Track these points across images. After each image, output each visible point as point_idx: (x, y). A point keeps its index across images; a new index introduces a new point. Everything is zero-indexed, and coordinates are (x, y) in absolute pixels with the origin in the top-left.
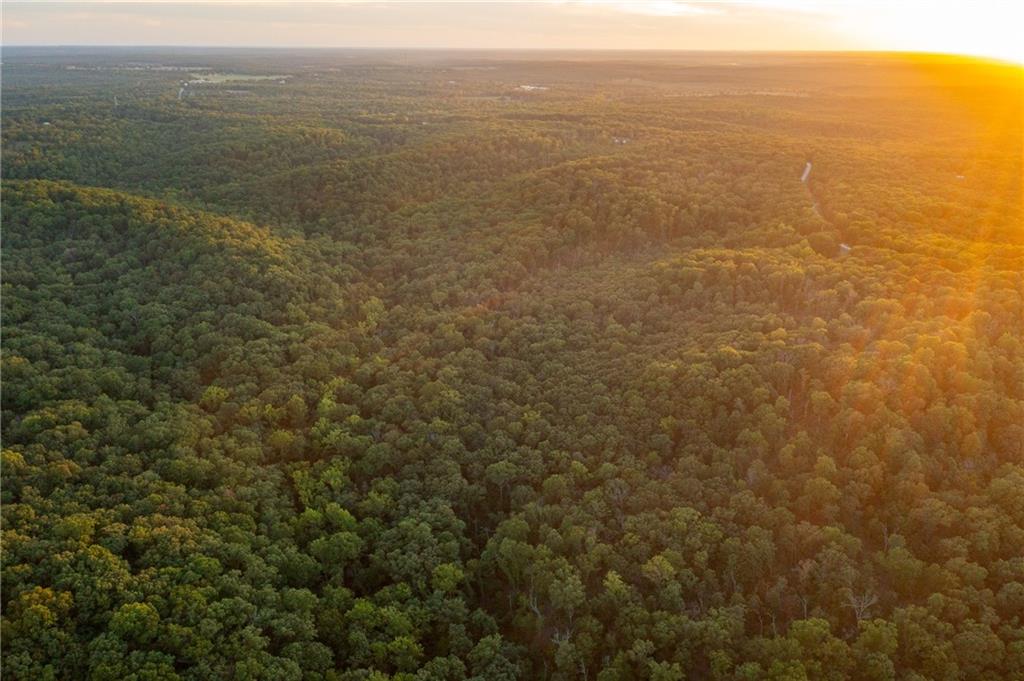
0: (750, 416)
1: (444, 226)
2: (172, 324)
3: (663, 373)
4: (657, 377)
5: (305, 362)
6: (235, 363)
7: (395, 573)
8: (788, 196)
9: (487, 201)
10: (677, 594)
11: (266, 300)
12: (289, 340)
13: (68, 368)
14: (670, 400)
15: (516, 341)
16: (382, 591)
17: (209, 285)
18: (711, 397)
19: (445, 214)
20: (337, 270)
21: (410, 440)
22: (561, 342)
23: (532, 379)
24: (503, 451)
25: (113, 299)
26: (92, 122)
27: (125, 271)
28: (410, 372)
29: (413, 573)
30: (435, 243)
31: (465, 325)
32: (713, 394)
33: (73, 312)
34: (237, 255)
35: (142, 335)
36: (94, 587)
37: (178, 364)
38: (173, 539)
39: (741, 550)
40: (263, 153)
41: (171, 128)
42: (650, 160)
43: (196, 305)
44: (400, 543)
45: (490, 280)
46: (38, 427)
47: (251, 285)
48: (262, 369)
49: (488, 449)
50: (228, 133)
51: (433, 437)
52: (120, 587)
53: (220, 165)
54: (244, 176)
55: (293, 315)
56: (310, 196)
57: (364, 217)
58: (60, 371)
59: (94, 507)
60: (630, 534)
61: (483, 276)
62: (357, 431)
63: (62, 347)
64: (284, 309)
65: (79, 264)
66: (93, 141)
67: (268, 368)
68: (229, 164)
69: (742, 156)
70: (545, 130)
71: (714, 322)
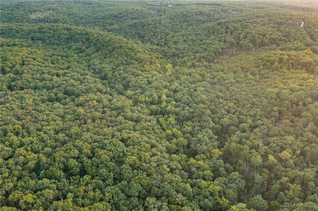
0: (305, 108)
1: (185, 41)
2: (112, 71)
3: (273, 93)
4: (271, 93)
5: (155, 84)
6: (134, 84)
7: (199, 151)
8: (299, 33)
9: (197, 33)
10: (293, 163)
11: (138, 64)
12: (148, 77)
13: (86, 83)
14: (276, 101)
15: (219, 80)
16: (197, 156)
17: (120, 58)
18: (291, 101)
19: (184, 37)
20: (156, 55)
21: (194, 110)
22: (234, 81)
23: (228, 93)
24: (224, 115)
25: (91, 62)
26: (68, 5)
27: (92, 54)
28: (187, 88)
29: (205, 151)
30: (184, 46)
31: (200, 74)
32: (291, 100)
33: (82, 66)
34: (127, 49)
35: (103, 74)
36: (117, 151)
37: (116, 83)
38: (135, 138)
39: (311, 151)
40: (123, 15)
41: (91, 7)
42: (248, 19)
43: (117, 65)
44: (199, 142)
45: (205, 59)
46: (84, 101)
47: (132, 59)
48: (142, 86)
49: (219, 114)
50: (110, 9)
51: (201, 109)
52: (125, 151)
53: (110, 19)
54: (118, 23)
55: (147, 69)
56: (140, 30)
57: (159, 37)
58: (84, 84)
59: (108, 126)
60: (273, 144)
61: (202, 58)
62: (176, 107)
63: (82, 77)
64: (144, 67)
65: (78, 51)
66: (70, 11)
67: (144, 86)
68: (112, 19)
69: (280, 18)
70: (210, 9)
71: (285, 76)
